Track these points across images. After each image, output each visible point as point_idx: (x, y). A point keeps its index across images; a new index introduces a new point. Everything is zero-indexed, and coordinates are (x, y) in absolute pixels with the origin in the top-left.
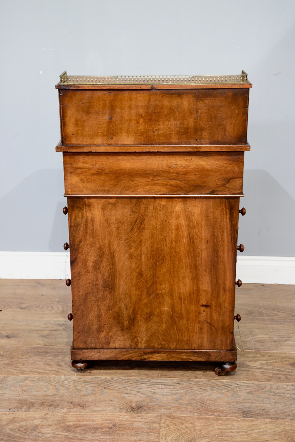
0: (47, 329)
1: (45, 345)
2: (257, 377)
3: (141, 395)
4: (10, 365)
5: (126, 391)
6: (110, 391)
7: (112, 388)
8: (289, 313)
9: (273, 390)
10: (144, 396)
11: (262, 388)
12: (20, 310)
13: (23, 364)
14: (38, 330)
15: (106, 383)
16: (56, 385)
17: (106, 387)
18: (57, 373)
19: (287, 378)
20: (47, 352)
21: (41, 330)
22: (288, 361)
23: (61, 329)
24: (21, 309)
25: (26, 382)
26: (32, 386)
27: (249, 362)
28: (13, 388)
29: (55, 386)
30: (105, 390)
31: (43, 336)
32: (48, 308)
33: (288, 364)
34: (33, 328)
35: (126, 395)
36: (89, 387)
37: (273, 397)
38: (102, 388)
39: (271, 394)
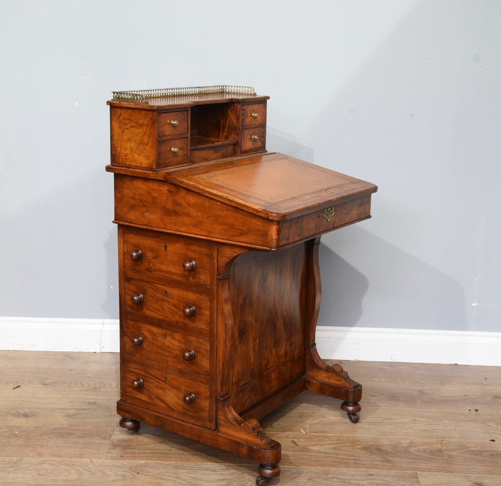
0: (74, 407)
1: (70, 425)
2: (320, 463)
3: (181, 482)
4: (26, 446)
5: (163, 477)
6: (144, 477)
7: (146, 474)
8: (368, 392)
9: (338, 477)
10: (184, 482)
11: (325, 475)
12: (43, 386)
13: (42, 446)
14: (62, 409)
15: (139, 468)
16: (80, 469)
17: (139, 472)
18: (81, 456)
19: (357, 463)
20: (72, 434)
21: (66, 409)
22: (360, 445)
23: (90, 408)
24: (44, 385)
25: (44, 465)
26: (51, 470)
27: (313, 446)
28: (27, 472)
29: (78, 470)
30: (138, 475)
31: (69, 416)
32: (76, 384)
33: (359, 449)
34: (57, 407)
35: (162, 481)
36: (118, 472)
37: (337, 483)
38: (134, 473)
39: (334, 480)
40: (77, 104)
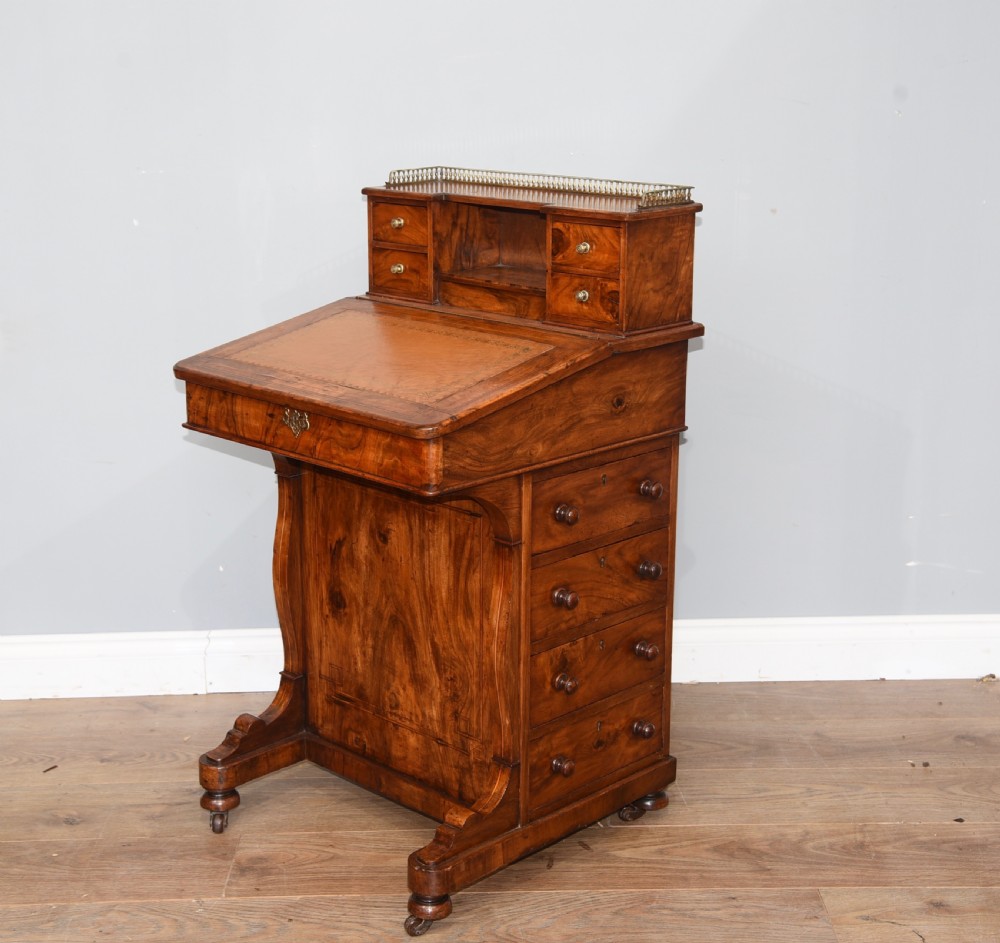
0: (162, 802)
1: (156, 836)
2: (636, 881)
3: (372, 932)
4: (73, 880)
5: (338, 924)
6: (300, 926)
7: (305, 920)
8: (719, 742)
9: (670, 905)
10: (378, 932)
11: (647, 902)
12: (99, 763)
13: (105, 878)
14: (139, 806)
15: (292, 909)
16: (177, 918)
17: (292, 917)
18: (180, 893)
19: (702, 877)
20: (160, 852)
21: (146, 806)
22: (709, 843)
23: (192, 800)
24: (102, 761)
25: (110, 915)
26: (124, 923)
27: (620, 849)
28: (79, 928)
29: (176, 920)
30: (290, 924)
31: (152, 818)
32: (163, 757)
33: (707, 850)
34: (129, 802)
35: (336, 933)
36: (252, 920)
37: (669, 918)
38: (282, 920)
39: (665, 912)
40: (136, 222)
